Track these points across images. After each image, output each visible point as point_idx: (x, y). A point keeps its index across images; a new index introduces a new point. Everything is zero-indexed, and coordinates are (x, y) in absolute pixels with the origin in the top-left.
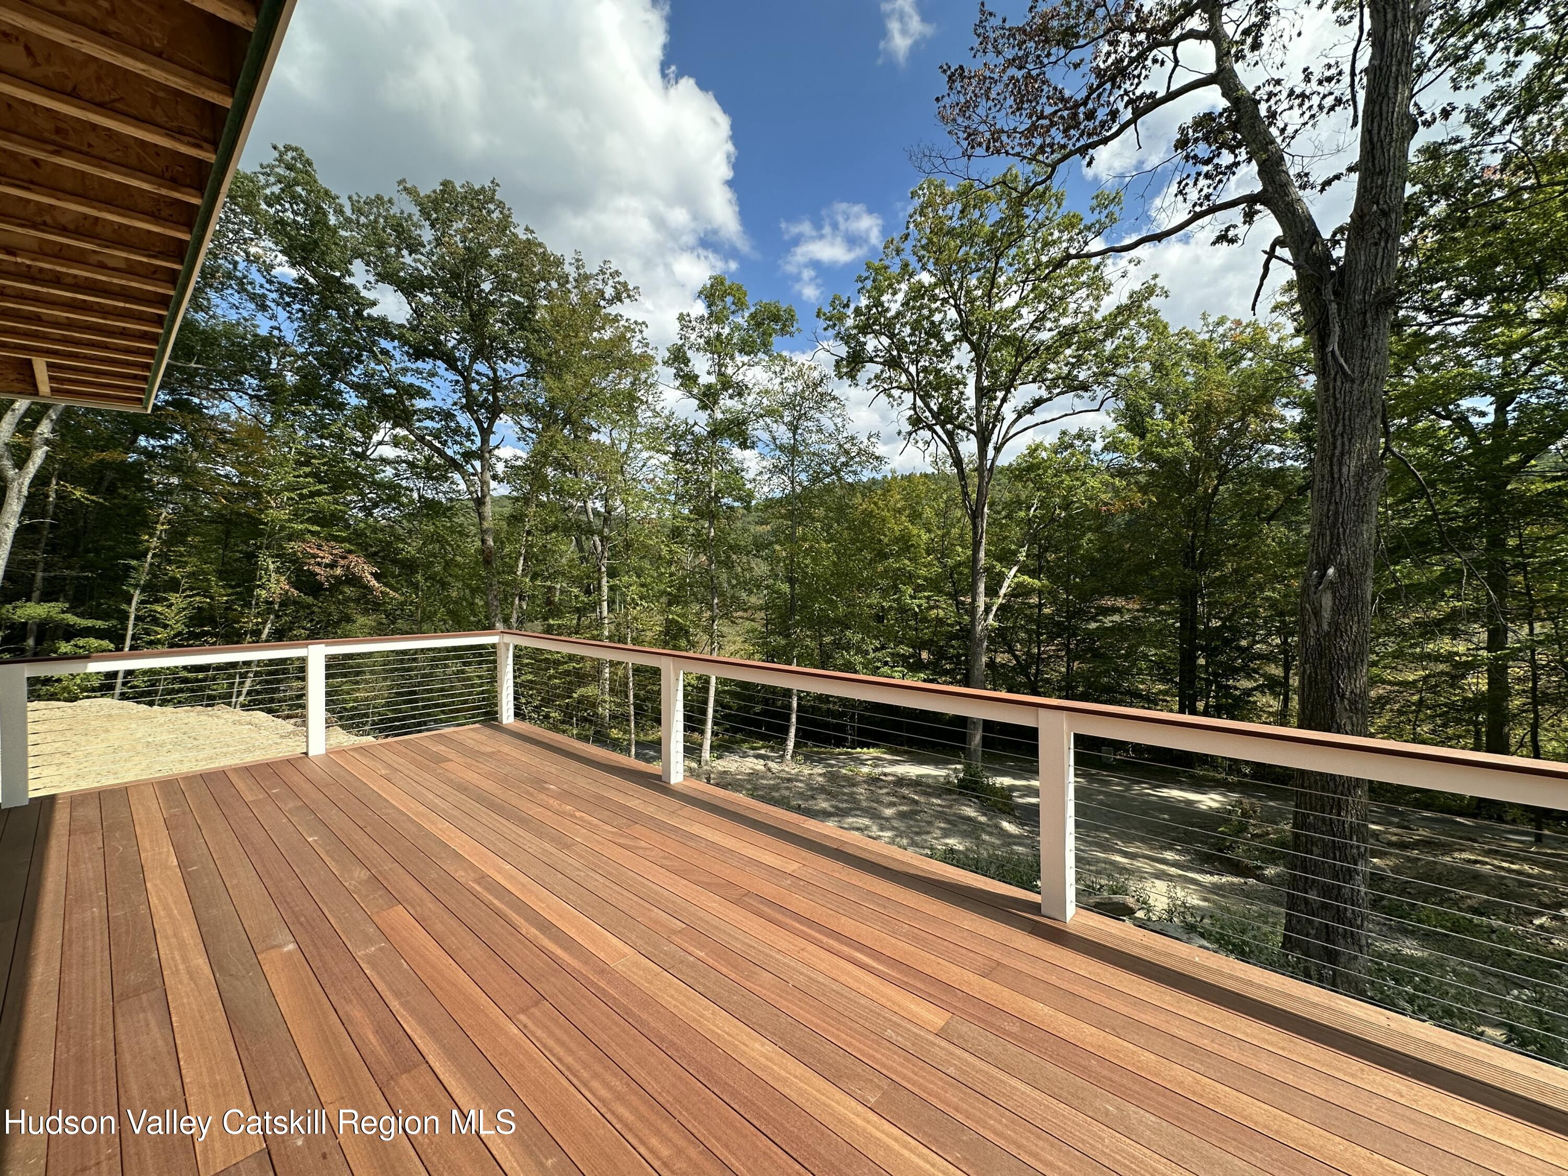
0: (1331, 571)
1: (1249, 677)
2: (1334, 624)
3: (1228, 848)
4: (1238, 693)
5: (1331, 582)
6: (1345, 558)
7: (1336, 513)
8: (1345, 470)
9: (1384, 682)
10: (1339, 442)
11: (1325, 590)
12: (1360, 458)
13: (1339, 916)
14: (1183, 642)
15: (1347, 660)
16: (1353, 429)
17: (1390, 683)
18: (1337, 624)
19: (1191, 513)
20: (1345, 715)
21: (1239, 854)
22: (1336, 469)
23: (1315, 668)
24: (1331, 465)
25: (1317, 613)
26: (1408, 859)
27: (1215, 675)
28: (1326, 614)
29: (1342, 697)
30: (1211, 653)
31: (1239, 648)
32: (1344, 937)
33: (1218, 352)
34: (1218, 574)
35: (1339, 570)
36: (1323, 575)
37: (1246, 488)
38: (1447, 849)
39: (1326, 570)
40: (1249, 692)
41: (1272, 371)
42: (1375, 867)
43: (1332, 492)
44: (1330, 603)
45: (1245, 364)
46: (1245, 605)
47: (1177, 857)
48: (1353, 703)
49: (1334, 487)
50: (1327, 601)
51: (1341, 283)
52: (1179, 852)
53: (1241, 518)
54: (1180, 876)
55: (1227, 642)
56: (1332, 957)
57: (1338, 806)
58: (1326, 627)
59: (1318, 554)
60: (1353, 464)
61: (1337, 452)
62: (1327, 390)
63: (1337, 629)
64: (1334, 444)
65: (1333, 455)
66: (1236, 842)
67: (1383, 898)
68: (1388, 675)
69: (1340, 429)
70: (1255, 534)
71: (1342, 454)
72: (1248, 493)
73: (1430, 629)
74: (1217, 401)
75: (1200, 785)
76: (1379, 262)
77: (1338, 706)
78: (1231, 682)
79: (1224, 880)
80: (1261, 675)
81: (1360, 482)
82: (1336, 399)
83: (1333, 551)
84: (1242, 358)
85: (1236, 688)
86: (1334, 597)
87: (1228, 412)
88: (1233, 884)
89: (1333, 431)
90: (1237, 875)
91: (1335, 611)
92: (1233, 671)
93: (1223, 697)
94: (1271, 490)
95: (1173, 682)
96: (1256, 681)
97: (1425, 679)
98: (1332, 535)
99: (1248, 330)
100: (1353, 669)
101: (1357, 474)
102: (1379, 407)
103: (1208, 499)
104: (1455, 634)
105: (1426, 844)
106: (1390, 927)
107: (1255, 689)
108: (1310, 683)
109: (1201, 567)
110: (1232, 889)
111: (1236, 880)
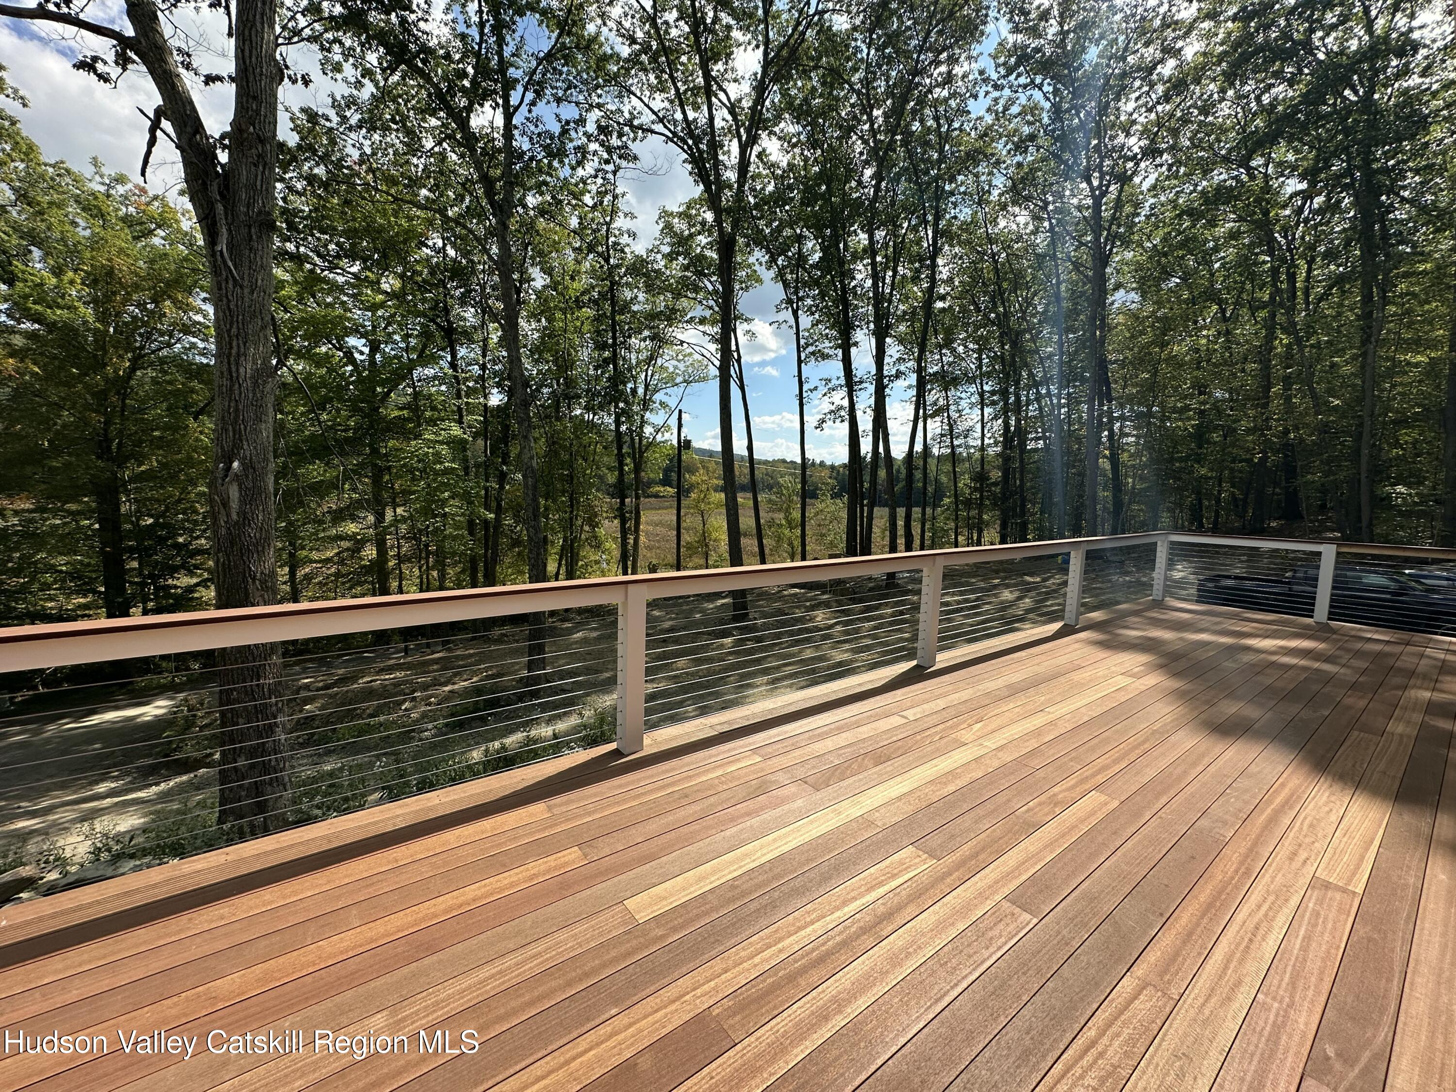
0: (236, 464)
1: (191, 574)
2: (242, 513)
3: (175, 750)
4: (179, 591)
5: (236, 475)
6: (248, 453)
7: (237, 410)
8: (242, 370)
9: (312, 561)
10: (234, 343)
11: (231, 482)
12: (254, 362)
13: (266, 768)
14: (104, 544)
15: (256, 545)
16: (247, 334)
17: (316, 562)
18: (245, 513)
19: (101, 396)
20: (258, 594)
21: (189, 751)
22: (234, 369)
23: (228, 556)
24: (229, 363)
25: (225, 504)
26: (331, 696)
27: (151, 576)
28: (234, 505)
29: (254, 579)
30: (144, 554)
31: (178, 546)
32: (271, 784)
33: (120, 213)
34: (143, 468)
35: (242, 464)
36: (229, 468)
37: (168, 378)
38: (354, 678)
39: (231, 463)
40: (190, 589)
41: (186, 259)
42: (308, 711)
43: (231, 389)
44: (237, 495)
45: (156, 241)
46: (179, 501)
47: (113, 785)
48: (263, 582)
49: (232, 386)
50: (234, 492)
51: (227, 187)
52: (116, 779)
53: (168, 410)
54: (116, 804)
55: (162, 540)
56: (261, 807)
57: (257, 674)
58: (234, 516)
59: (222, 448)
60: (249, 366)
61: (234, 351)
62: (220, 289)
63: (245, 518)
64: (231, 344)
65: (230, 354)
66: (184, 740)
67: (313, 734)
68: (315, 555)
69: (234, 330)
70: (180, 428)
71: (238, 355)
72: (170, 383)
73: (339, 516)
74: (120, 270)
75: (142, 697)
76: (259, 183)
77: (251, 587)
78: (170, 581)
79: (172, 783)
80: (205, 570)
81: (256, 384)
82: (229, 301)
83: (237, 446)
84: (151, 232)
85: (176, 587)
86: (240, 488)
87: (136, 287)
88: (183, 783)
89: (229, 331)
90: (185, 773)
91: (243, 501)
92: (173, 570)
93: (164, 597)
94: (195, 384)
95: (94, 592)
96: (201, 575)
97: (338, 554)
98: (234, 431)
99: (156, 204)
100: (261, 553)
101: (253, 377)
102: (268, 318)
103: (121, 385)
104: (354, 518)
105: (343, 680)
106: (319, 755)
107: (197, 585)
108: (224, 570)
109: (121, 461)
110: (181, 789)
111: (185, 778)
